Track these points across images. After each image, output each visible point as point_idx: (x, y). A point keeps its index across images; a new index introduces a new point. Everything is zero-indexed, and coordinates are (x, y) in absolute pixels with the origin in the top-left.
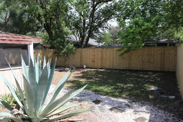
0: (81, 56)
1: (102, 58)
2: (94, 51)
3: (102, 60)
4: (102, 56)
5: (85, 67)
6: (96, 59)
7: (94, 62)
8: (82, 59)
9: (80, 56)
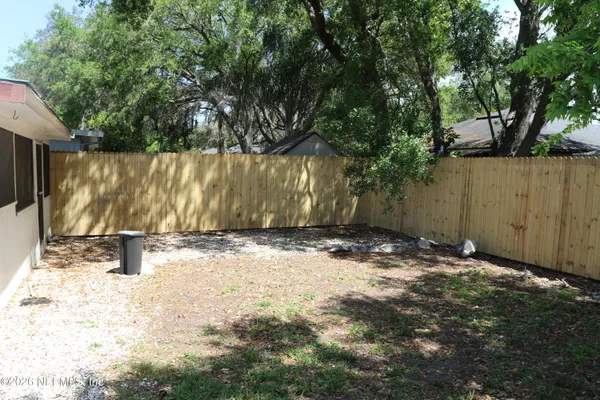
0: (466, 197)
1: (564, 214)
2: (528, 174)
3: (563, 223)
4: (565, 203)
5: (470, 247)
6: (531, 216)
7: (519, 228)
8: (469, 209)
9: (464, 195)
